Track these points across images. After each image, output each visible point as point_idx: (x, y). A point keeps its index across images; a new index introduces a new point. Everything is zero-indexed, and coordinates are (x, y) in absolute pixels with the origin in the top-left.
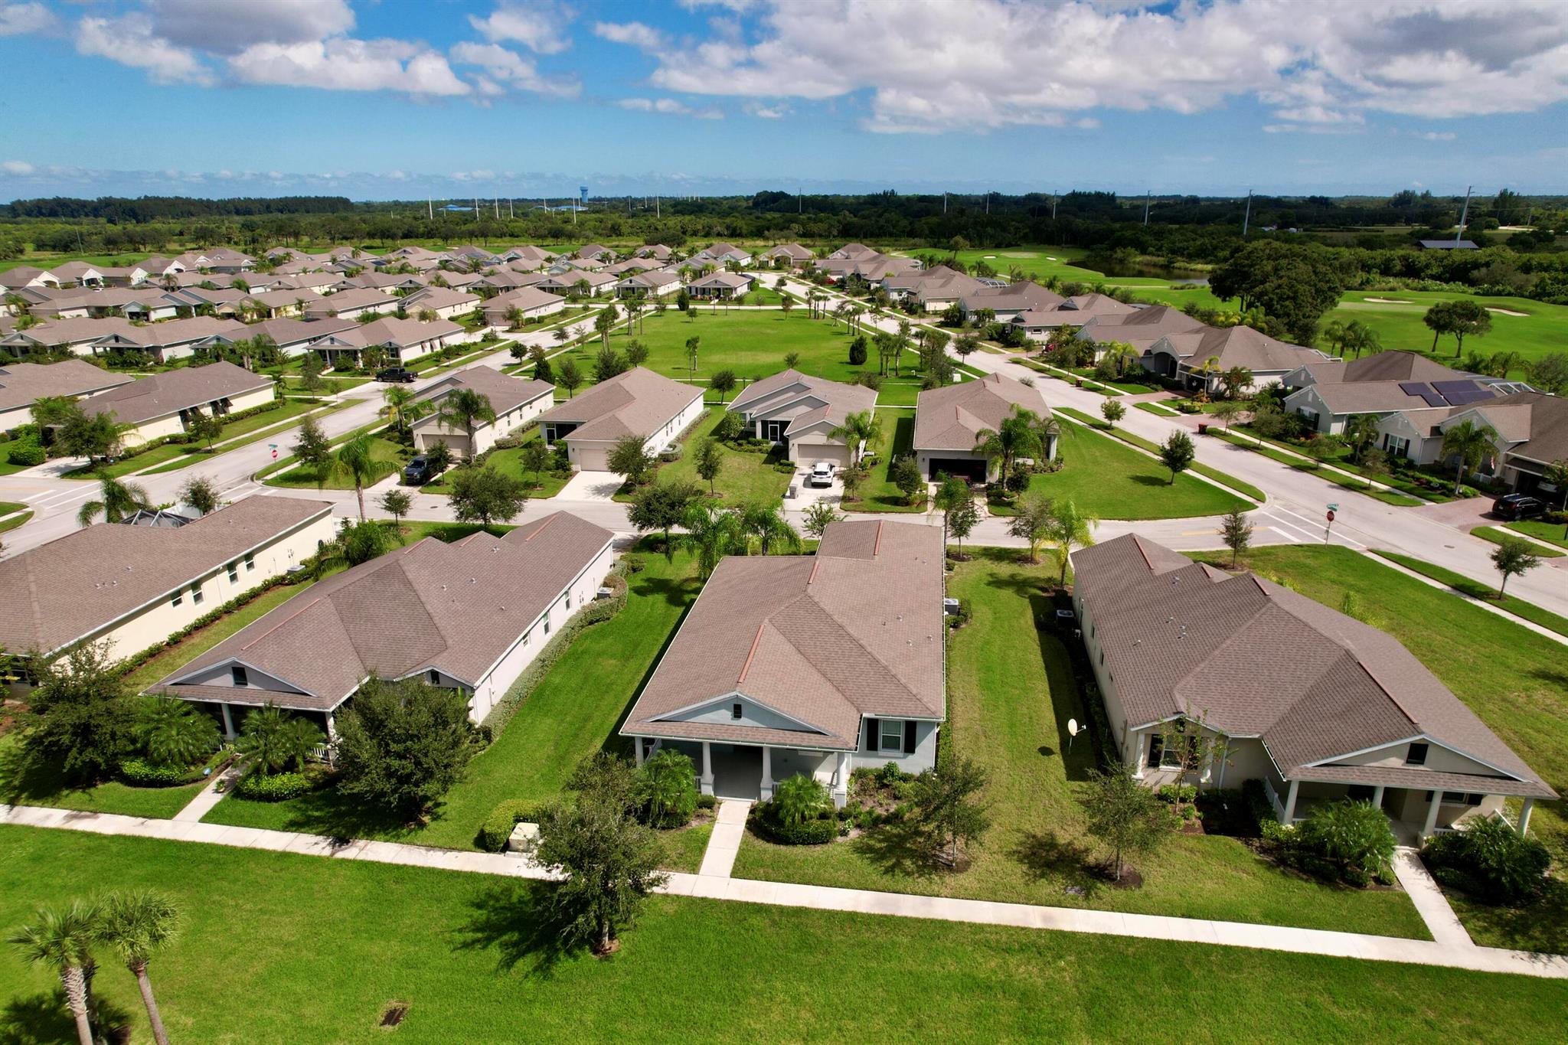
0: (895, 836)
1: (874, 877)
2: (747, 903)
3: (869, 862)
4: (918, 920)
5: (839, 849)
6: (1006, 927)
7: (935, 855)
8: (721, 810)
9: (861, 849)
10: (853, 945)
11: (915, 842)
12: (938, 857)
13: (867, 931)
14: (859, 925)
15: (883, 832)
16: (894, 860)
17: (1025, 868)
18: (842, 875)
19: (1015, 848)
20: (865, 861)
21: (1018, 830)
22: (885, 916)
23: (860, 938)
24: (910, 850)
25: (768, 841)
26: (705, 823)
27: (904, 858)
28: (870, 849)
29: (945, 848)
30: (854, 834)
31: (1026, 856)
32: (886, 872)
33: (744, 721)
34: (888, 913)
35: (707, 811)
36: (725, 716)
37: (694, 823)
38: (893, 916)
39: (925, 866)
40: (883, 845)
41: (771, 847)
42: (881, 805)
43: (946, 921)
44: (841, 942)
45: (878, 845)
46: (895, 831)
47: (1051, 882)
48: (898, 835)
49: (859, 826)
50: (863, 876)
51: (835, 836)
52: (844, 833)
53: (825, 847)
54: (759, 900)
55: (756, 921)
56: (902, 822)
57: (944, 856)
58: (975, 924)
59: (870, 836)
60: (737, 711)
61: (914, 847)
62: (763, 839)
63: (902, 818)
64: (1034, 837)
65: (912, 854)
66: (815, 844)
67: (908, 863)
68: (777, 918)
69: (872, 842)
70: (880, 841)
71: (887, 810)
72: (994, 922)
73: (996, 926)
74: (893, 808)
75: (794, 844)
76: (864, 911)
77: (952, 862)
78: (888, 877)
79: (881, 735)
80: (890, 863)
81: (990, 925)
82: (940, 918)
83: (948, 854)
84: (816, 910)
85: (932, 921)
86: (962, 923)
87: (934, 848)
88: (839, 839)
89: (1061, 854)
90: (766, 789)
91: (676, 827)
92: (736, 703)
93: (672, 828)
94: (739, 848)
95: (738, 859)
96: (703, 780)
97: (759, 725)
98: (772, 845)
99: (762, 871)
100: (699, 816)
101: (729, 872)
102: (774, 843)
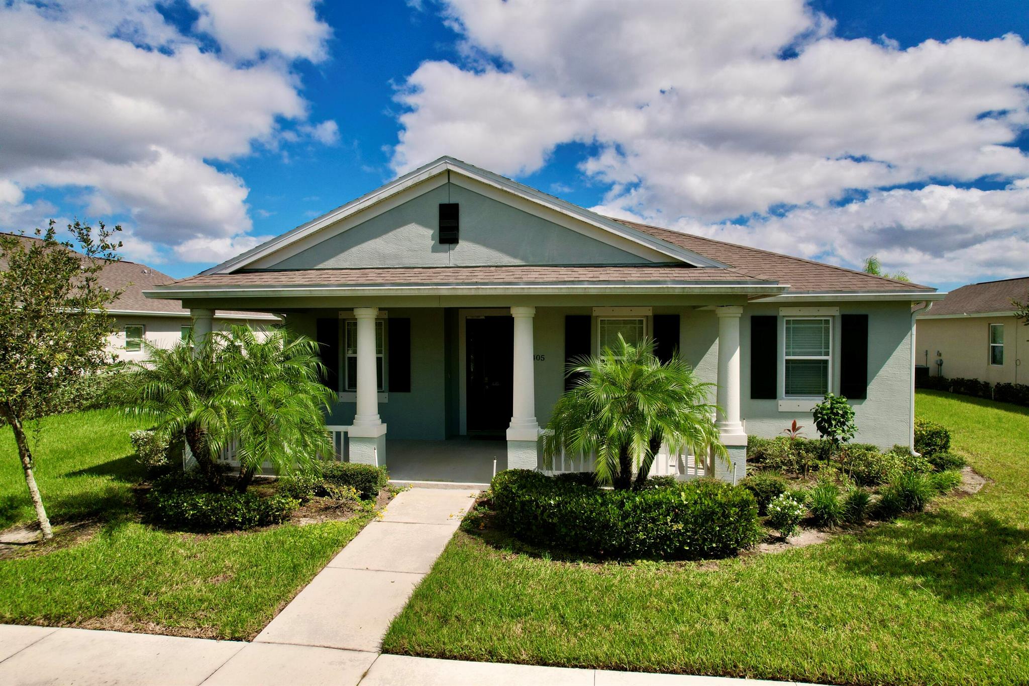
8: (393, 503)
26: (340, 523)
30: (808, 537)
33: (465, 251)
36: (417, 239)
37: (308, 521)
49: (812, 523)
60: (449, 227)
79: (783, 357)
90: (522, 444)
91: (246, 525)
92: (446, 201)
93: (232, 527)
94: (436, 568)
95: (422, 594)
96: (352, 431)
97: (507, 260)
98: (547, 561)
99: (517, 629)
100: (327, 509)
101: (378, 633)
102: (554, 558)
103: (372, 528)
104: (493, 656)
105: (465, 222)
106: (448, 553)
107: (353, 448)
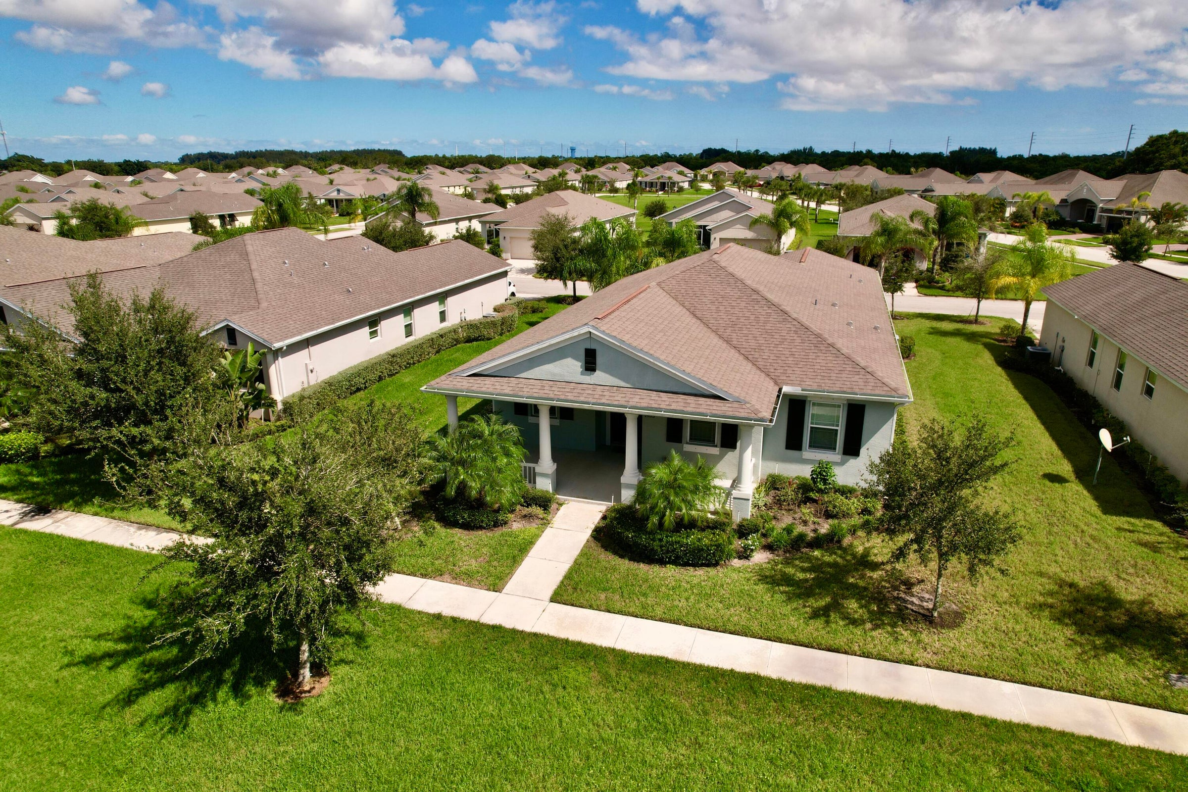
0: (829, 565)
1: (793, 621)
2: (566, 642)
3: (784, 597)
4: (877, 702)
5: (735, 576)
6: (1063, 734)
7: (898, 598)
8: (560, 513)
9: (770, 579)
10: (750, 736)
11: (862, 577)
12: (905, 601)
13: (777, 711)
14: (762, 699)
15: (809, 559)
16: (828, 599)
17: (1069, 632)
18: (737, 615)
19: (1041, 599)
20: (777, 596)
21: (1041, 574)
22: (813, 688)
23: (763, 724)
24: (854, 586)
25: (622, 557)
26: (532, 527)
27: (845, 597)
28: (787, 580)
29: (916, 589)
30: (760, 557)
31: (1065, 614)
32: (815, 615)
33: (599, 376)
34: (819, 682)
35: (537, 510)
36: (572, 367)
37: (516, 526)
38: (829, 689)
39: (882, 612)
40: (810, 576)
41: (625, 565)
42: (805, 523)
43: (934, 710)
44: (726, 726)
45: (801, 576)
46: (827, 559)
47: (1130, 661)
48: (835, 565)
49: (769, 548)
50: (773, 617)
51: (729, 557)
52: (744, 554)
53: (712, 571)
54: (587, 639)
55: (575, 673)
56: (840, 548)
57: (915, 600)
58: (994, 721)
59: (787, 562)
60: (590, 362)
61: (861, 583)
62: (615, 553)
63: (839, 541)
64: (1071, 585)
65: (859, 593)
66: (694, 565)
67: (852, 605)
68: (612, 672)
69: (790, 570)
70: (804, 570)
71: (815, 531)
72: (1035, 722)
73: (1040, 730)
74: (825, 528)
75: (662, 562)
76: (774, 676)
77: (931, 611)
78: (819, 623)
79: (808, 425)
80: (822, 603)
81: (1026, 727)
82: (921, 701)
83: (922, 599)
84: (686, 665)
85: (907, 706)
86: (966, 717)
87: (896, 588)
88: (736, 563)
89: (1132, 617)
90: (629, 486)
91: (487, 528)
92: (589, 347)
93: (481, 528)
94: (575, 562)
95: (568, 577)
96: (538, 469)
97: (622, 384)
98: (627, 561)
99: (603, 596)
100: (525, 516)
101: (549, 593)
102: (630, 560)
103: (548, 531)
104: (591, 607)
105: (599, 360)
106: (583, 554)
107: (538, 480)
